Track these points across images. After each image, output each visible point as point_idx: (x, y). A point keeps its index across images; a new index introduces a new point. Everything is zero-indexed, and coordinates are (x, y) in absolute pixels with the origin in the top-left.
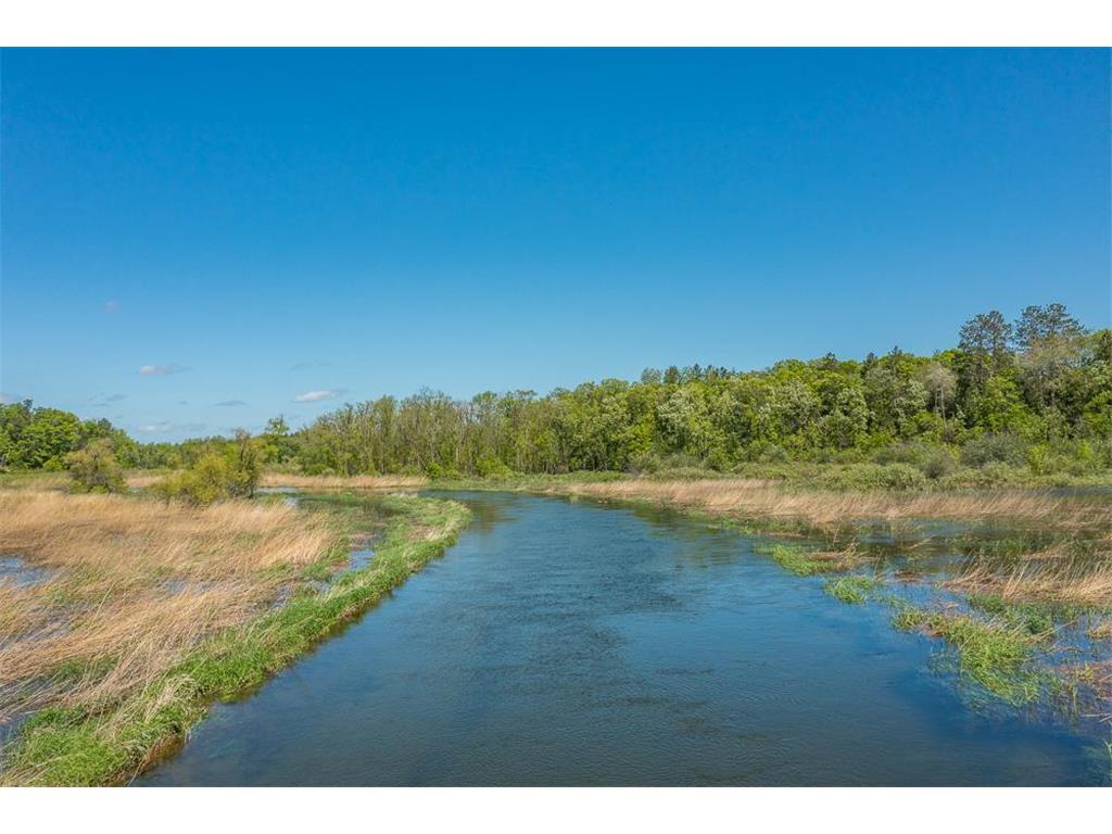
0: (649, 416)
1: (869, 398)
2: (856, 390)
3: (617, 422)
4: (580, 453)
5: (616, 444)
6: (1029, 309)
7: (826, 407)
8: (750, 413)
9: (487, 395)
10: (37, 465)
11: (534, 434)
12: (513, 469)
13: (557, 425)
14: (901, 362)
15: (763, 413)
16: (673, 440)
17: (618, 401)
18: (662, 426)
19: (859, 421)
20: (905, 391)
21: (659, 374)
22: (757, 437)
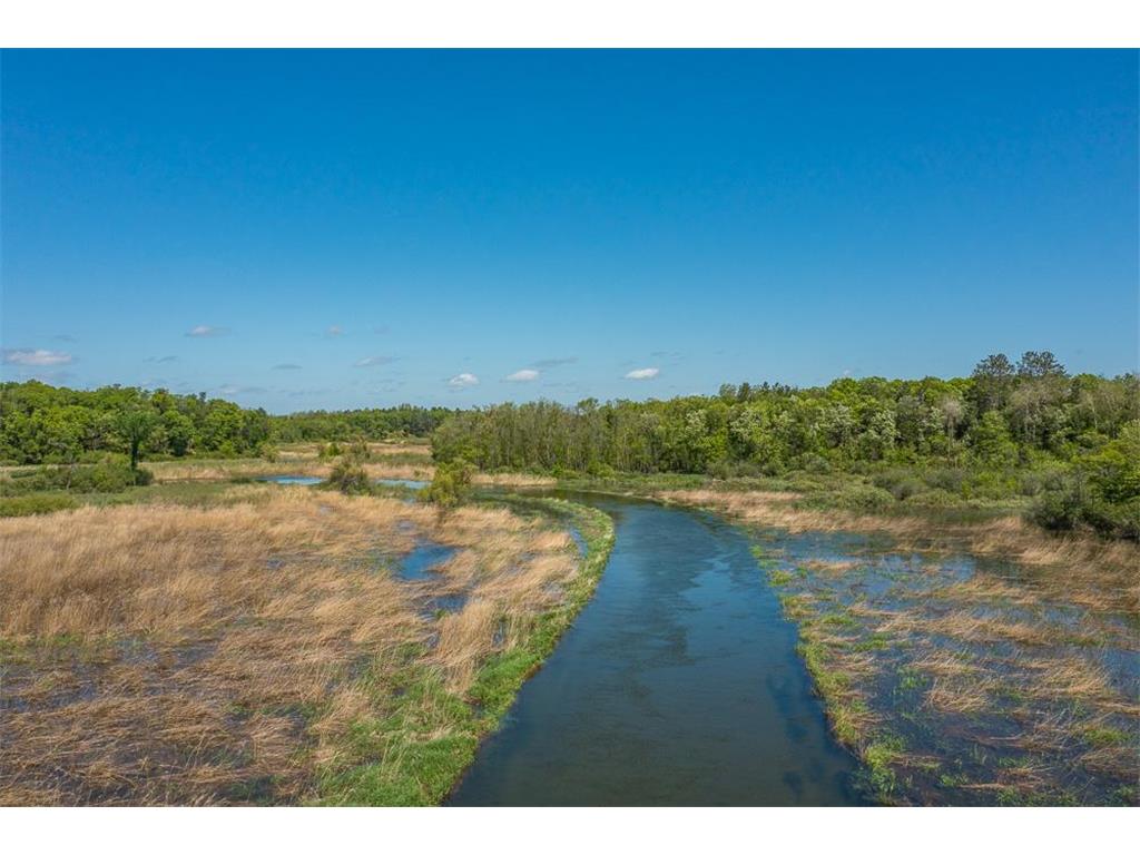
0: (723, 429)
1: (898, 421)
2: (887, 416)
3: (697, 434)
4: (667, 457)
5: (697, 450)
6: (1028, 354)
7: (864, 427)
8: (804, 430)
9: (590, 401)
10: (214, 448)
11: (630, 440)
12: (616, 467)
13: (649, 434)
14: (929, 390)
15: (811, 432)
16: (743, 450)
17: (699, 416)
18: (734, 439)
19: (887, 440)
20: (928, 416)
21: (735, 389)
22: (806, 450)
